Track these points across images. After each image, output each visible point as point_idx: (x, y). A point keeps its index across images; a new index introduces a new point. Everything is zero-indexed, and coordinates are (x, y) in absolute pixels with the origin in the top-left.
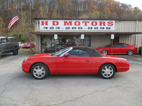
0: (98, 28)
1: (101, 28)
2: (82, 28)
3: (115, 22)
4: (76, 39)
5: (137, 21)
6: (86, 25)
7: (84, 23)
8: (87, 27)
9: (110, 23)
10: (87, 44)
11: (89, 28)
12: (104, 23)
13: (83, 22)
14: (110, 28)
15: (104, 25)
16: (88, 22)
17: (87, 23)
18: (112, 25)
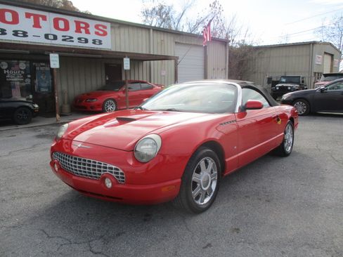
0: (71, 38)
1: (79, 39)
2: (25, 34)
3: (112, 27)
4: (9, 68)
5: (151, 31)
6: (37, 25)
7: (32, 17)
8: (41, 32)
9: (100, 28)
10: (46, 85)
11: (47, 36)
12: (87, 25)
13: (28, 16)
14: (100, 42)
15: (87, 32)
16: (44, 18)
17: (41, 19)
18: (105, 34)
